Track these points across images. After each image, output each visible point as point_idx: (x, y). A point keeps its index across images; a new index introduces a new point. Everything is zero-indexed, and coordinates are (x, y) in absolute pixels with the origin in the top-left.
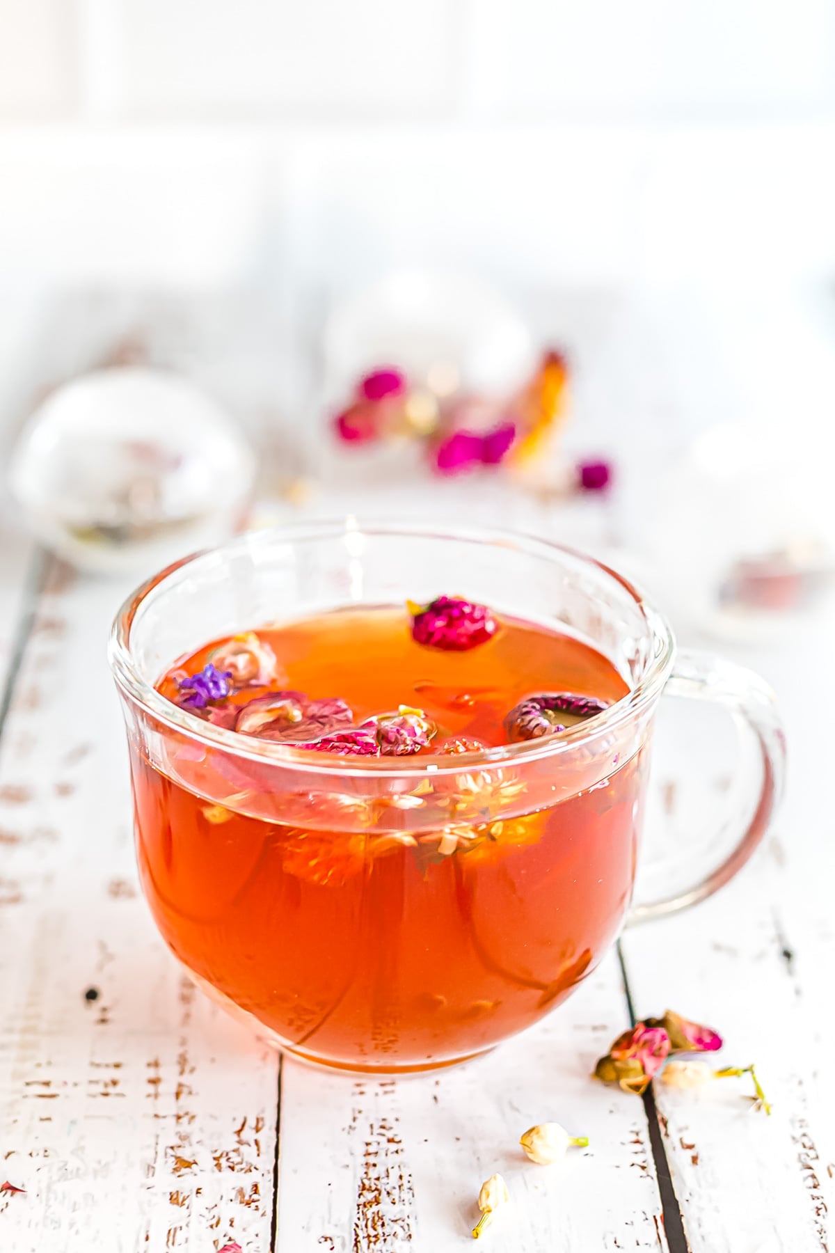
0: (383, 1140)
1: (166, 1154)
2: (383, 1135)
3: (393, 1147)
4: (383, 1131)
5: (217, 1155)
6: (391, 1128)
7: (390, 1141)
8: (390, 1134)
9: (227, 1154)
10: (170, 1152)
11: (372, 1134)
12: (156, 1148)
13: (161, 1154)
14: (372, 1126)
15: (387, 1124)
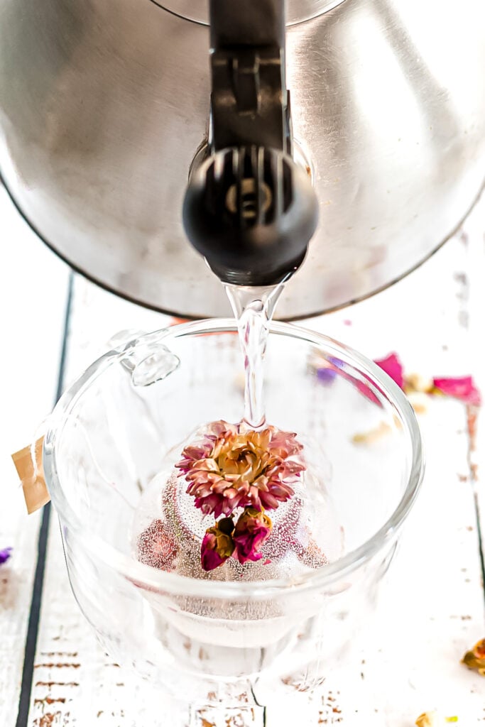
0: (330, 710)
1: (196, 716)
2: (329, 705)
3: (337, 716)
4: (330, 702)
5: (228, 718)
6: (334, 700)
7: (335, 710)
8: (334, 705)
9: (234, 718)
10: (199, 715)
11: (323, 704)
12: (190, 711)
13: (193, 716)
14: (323, 697)
15: (332, 696)
